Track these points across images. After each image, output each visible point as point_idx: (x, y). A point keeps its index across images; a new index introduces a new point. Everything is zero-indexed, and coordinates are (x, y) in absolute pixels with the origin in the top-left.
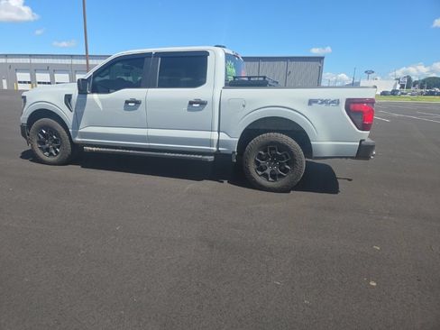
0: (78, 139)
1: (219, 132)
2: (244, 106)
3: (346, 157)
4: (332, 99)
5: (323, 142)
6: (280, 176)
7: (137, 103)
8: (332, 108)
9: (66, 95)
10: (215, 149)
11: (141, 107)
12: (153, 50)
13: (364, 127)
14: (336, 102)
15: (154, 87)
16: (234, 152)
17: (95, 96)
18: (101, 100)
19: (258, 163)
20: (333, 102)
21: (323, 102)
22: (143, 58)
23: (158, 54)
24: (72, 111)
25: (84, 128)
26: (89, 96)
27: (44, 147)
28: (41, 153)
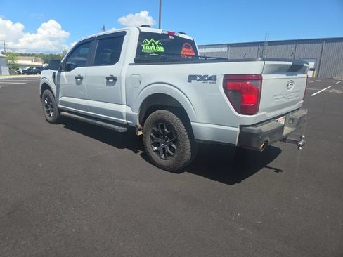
1: (127, 105)
2: (140, 82)
4: (210, 75)
6: (169, 154)
7: (82, 78)
10: (125, 121)
11: (83, 82)
12: (96, 35)
13: (244, 110)
14: (214, 78)
15: (92, 65)
16: (137, 126)
18: (66, 76)
20: (210, 78)
21: (202, 78)
22: (90, 42)
23: (98, 38)
24: (55, 84)
25: (61, 98)
26: (62, 74)
27: (48, 110)
28: (46, 114)
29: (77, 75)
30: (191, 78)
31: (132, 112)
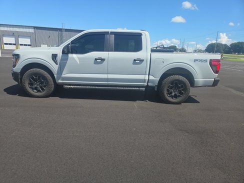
0: (60, 81)
1: (149, 75)
2: (163, 62)
3: (205, 86)
5: (199, 79)
6: (179, 96)
7: (103, 60)
8: (204, 63)
9: (52, 55)
10: (146, 84)
11: (105, 62)
13: (216, 72)
14: (206, 61)
15: (112, 51)
16: (156, 86)
17: (74, 55)
18: (79, 58)
19: (168, 90)
20: (204, 61)
21: (201, 61)
23: (112, 33)
24: (57, 64)
25: (65, 75)
26: (70, 55)
27: (34, 87)
28: (30, 91)
29: (97, 58)
30: (195, 60)
31: (155, 78)
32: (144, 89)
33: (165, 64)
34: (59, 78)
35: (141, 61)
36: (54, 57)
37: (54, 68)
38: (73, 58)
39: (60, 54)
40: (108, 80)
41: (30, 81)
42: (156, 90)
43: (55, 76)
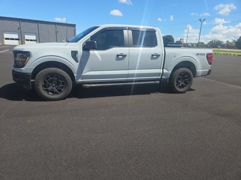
0: (80, 80)
2: (175, 56)
4: (203, 53)
8: (203, 57)
9: (72, 52)
10: (160, 77)
11: (127, 58)
12: (127, 26)
14: (204, 54)
16: (168, 78)
17: (96, 52)
18: (100, 55)
19: (177, 82)
21: (201, 54)
23: (129, 29)
24: (77, 62)
25: (86, 73)
26: (91, 52)
27: (49, 89)
28: (45, 93)
29: (119, 54)
30: (198, 54)
31: (168, 72)
32: (158, 82)
33: (176, 58)
34: (79, 77)
35: (158, 56)
36: (74, 54)
37: (74, 65)
38: (95, 55)
39: (80, 51)
40: (128, 76)
41: (45, 82)
42: (168, 82)
43: (75, 75)
